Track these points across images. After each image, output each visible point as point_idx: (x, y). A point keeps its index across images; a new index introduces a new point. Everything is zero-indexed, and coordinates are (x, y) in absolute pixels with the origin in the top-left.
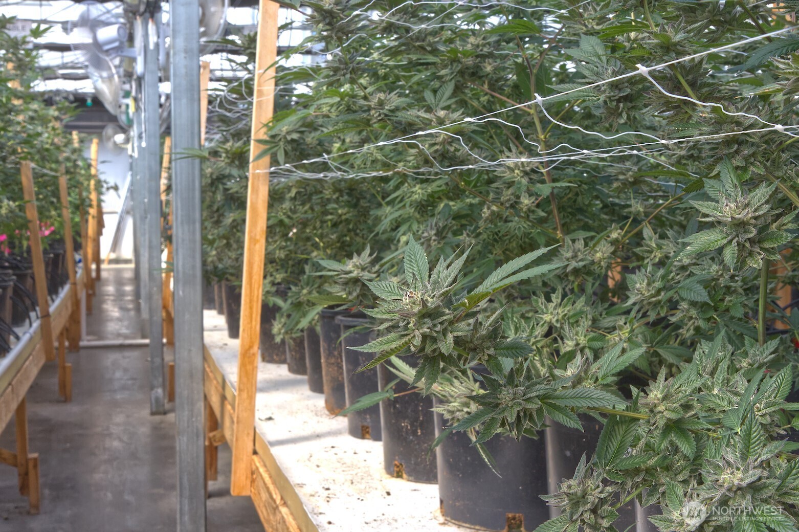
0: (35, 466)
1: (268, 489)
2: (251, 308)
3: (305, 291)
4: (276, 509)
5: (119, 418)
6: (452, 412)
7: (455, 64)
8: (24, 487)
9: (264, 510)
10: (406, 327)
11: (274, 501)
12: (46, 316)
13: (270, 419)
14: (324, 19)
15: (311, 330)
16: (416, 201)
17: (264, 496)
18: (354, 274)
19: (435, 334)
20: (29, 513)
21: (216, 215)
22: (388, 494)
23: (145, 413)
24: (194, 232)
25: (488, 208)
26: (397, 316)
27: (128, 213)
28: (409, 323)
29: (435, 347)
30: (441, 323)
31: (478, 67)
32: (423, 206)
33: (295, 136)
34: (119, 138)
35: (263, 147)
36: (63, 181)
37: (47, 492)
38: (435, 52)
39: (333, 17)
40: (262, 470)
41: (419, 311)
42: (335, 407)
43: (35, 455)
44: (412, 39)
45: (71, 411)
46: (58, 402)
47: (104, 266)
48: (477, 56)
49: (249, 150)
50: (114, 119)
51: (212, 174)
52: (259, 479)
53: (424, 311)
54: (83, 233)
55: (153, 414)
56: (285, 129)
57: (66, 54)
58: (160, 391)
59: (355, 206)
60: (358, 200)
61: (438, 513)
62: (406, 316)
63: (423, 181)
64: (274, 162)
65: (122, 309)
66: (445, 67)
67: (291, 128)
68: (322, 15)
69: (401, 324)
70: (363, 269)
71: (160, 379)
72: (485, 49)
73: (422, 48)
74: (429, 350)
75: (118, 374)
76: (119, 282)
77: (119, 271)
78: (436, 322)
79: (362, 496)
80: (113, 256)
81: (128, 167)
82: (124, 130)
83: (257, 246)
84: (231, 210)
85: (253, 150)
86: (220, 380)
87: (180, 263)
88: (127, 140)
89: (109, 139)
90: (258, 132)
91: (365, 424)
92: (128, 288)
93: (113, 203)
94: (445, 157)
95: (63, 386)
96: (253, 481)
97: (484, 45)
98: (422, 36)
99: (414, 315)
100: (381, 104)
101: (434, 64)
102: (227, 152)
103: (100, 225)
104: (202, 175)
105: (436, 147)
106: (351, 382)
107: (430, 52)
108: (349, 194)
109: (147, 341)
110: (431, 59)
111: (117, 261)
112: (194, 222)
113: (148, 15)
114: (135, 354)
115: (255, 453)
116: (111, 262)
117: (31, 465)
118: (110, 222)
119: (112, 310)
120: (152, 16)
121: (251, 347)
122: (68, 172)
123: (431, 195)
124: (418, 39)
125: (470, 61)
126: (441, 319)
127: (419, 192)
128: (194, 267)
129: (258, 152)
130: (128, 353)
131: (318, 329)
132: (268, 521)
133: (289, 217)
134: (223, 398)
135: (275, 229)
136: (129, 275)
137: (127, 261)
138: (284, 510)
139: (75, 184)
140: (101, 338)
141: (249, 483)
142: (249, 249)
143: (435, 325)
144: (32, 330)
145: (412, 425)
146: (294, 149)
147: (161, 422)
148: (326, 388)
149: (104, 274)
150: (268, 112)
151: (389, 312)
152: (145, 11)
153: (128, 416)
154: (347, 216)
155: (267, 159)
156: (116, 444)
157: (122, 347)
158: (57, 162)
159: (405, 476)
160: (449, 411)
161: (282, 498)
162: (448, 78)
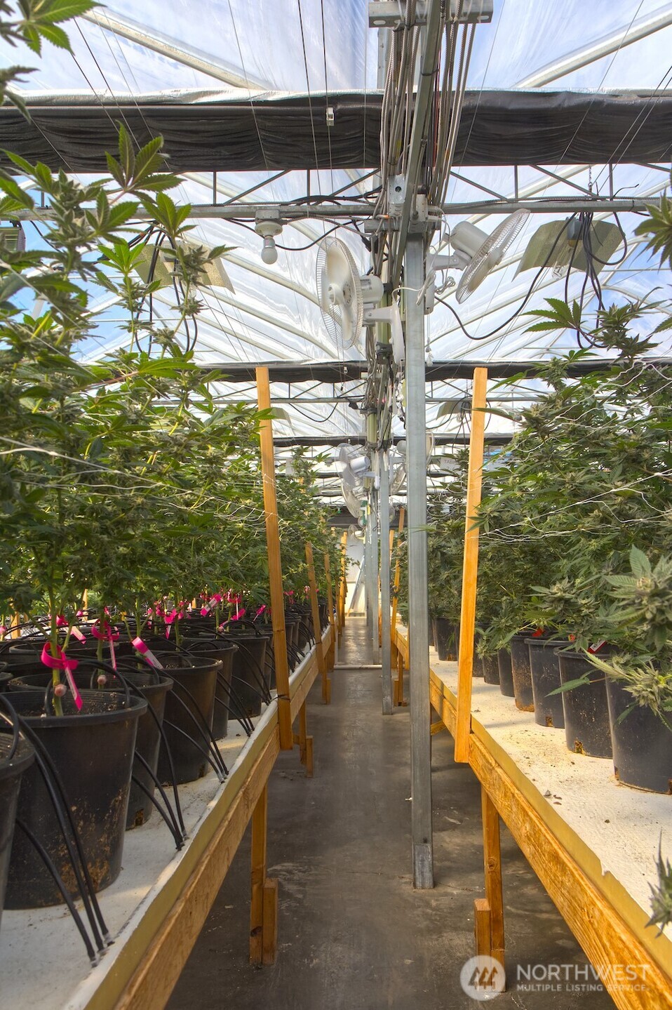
0: (311, 744)
1: (484, 756)
2: (467, 631)
3: (503, 621)
4: (492, 770)
5: (362, 716)
6: (639, 692)
7: (622, 454)
8: (303, 759)
9: (481, 772)
10: (640, 604)
11: (491, 765)
12: (319, 643)
13: (478, 711)
14: (533, 424)
15: (503, 651)
16: (592, 551)
17: (481, 761)
18: (559, 594)
19: (664, 608)
20: (306, 777)
21: (432, 575)
22: (573, 763)
23: (379, 713)
24: (423, 582)
25: (651, 552)
26: (633, 596)
27: (362, 582)
28: (642, 601)
29: (663, 617)
30: (668, 600)
31: (638, 455)
32: (597, 554)
33: (496, 514)
34: (358, 533)
35: (474, 522)
36: (327, 557)
37: (317, 763)
38: (606, 446)
39: (539, 423)
40: (478, 744)
41: (651, 591)
42: (524, 705)
43: (311, 737)
44: (589, 439)
45: (329, 710)
46: (322, 704)
47: (346, 617)
48: (637, 448)
49: (464, 525)
50: (355, 521)
51: (433, 545)
52: (476, 749)
53: (654, 592)
54: (337, 593)
55: (384, 714)
56: (489, 510)
57: (325, 480)
58: (389, 698)
59: (536, 563)
60: (538, 558)
61: (614, 778)
62: (640, 595)
63: (597, 537)
64: (482, 530)
65: (358, 645)
66: (614, 456)
67: (493, 509)
68: (531, 422)
69: (637, 601)
70: (565, 592)
71: (389, 690)
72: (643, 443)
73: (597, 444)
74: (659, 619)
75: (359, 687)
76: (357, 628)
77: (356, 620)
78: (664, 599)
79: (554, 764)
80: (352, 611)
81: (362, 551)
82: (359, 528)
83: (471, 588)
84: (445, 570)
85: (468, 524)
86: (439, 686)
87: (414, 603)
88: (363, 535)
89: (352, 532)
90: (471, 512)
91: (549, 715)
92: (362, 632)
93: (353, 574)
94: (621, 514)
95: (325, 694)
96: (471, 752)
97: (642, 440)
98: (596, 436)
99: (647, 594)
100: (573, 479)
101: (605, 454)
102: (449, 526)
103: (346, 590)
104: (428, 546)
105: (616, 507)
106: (536, 684)
107: (603, 447)
108: (532, 555)
109: (381, 666)
110: (604, 451)
111: (355, 614)
112: (423, 576)
113: (382, 450)
114: (370, 674)
115: (472, 732)
116: (350, 614)
117: (308, 742)
118: (351, 588)
119: (352, 645)
120: (386, 451)
121: (467, 658)
122: (330, 552)
123: (603, 546)
124: (594, 438)
125: (633, 451)
126: (667, 597)
127: (594, 544)
128: (423, 606)
129: (471, 525)
130: (364, 674)
131: (509, 650)
132: (485, 780)
133: (491, 570)
134: (442, 697)
135: (482, 578)
136: (363, 623)
137: (361, 614)
138: (499, 770)
139: (334, 561)
140: (346, 664)
141: (467, 753)
142: (465, 590)
143: (663, 602)
144: (311, 651)
145: (588, 714)
146: (495, 523)
147: (390, 720)
148: (516, 692)
149: (346, 623)
150: (477, 500)
151: (626, 594)
152: (381, 447)
153: (367, 715)
154: (530, 570)
155: (477, 530)
156: (360, 733)
157: (361, 669)
158: (324, 544)
159: (583, 752)
160: (636, 691)
161: (496, 762)
162: (617, 463)
